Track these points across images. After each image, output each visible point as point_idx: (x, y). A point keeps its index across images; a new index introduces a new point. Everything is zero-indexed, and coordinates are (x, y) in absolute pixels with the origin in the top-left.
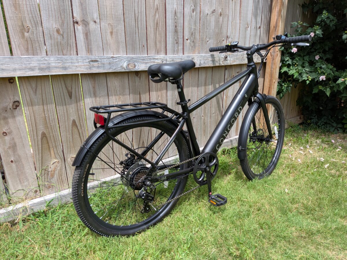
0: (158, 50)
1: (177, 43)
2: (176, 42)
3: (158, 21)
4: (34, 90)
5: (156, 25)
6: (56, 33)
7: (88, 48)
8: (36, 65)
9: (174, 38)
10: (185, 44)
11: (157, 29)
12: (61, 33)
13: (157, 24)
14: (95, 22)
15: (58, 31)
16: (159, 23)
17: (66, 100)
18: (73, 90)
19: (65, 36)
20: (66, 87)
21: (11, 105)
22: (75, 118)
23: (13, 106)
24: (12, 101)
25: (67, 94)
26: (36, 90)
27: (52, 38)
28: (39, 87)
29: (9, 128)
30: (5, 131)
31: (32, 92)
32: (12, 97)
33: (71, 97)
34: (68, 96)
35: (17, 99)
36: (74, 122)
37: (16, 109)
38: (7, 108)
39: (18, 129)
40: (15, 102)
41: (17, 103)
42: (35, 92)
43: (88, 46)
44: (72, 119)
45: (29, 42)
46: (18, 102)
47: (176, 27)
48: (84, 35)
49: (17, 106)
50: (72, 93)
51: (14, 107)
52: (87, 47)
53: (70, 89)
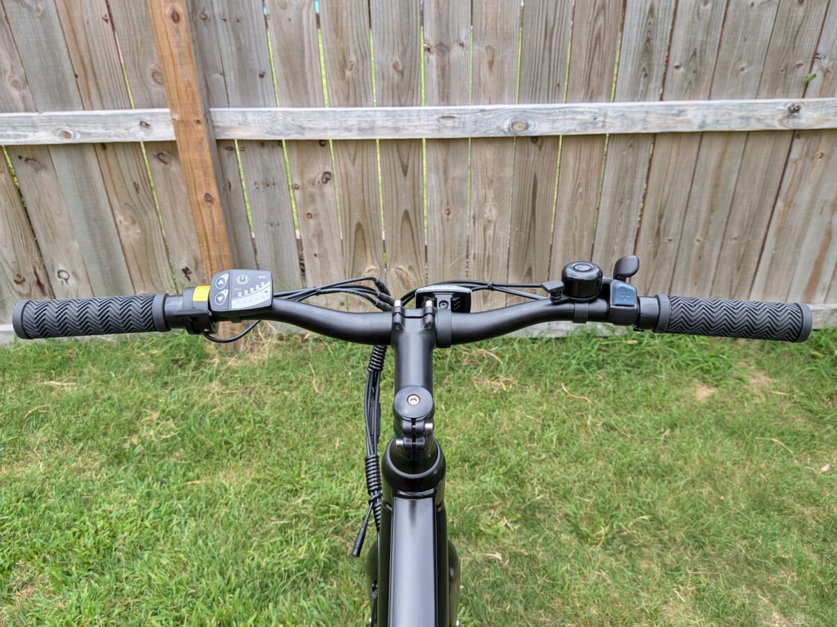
0: (593, 92)
1: (646, 75)
2: (643, 74)
3: (602, 32)
4: (352, 158)
5: (596, 41)
6: (391, 70)
7: (444, 92)
8: (355, 123)
9: (640, 66)
10: (669, 77)
11: (597, 49)
12: (400, 68)
13: (598, 37)
14: (462, 45)
15: (395, 66)
16: (602, 36)
17: (398, 177)
18: (410, 162)
19: (406, 73)
20: (400, 157)
21: (320, 176)
22: (409, 207)
23: (323, 178)
24: (322, 171)
25: (401, 169)
26: (354, 159)
27: (386, 77)
28: (359, 155)
29: (316, 209)
30: (310, 212)
31: (348, 162)
32: (321, 166)
33: (405, 173)
34: (401, 172)
35: (328, 169)
36: (406, 214)
37: (326, 183)
38: (314, 180)
39: (327, 211)
40: (325, 173)
41: (327, 175)
42: (354, 163)
43: (444, 88)
44: (403, 208)
45: (352, 85)
46: (329, 173)
47: (648, 40)
48: (439, 69)
49: (328, 179)
50: (407, 167)
51: (324, 180)
52: (441, 90)
53: (405, 160)
